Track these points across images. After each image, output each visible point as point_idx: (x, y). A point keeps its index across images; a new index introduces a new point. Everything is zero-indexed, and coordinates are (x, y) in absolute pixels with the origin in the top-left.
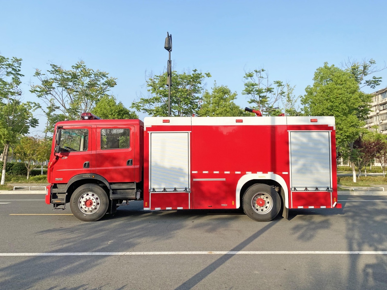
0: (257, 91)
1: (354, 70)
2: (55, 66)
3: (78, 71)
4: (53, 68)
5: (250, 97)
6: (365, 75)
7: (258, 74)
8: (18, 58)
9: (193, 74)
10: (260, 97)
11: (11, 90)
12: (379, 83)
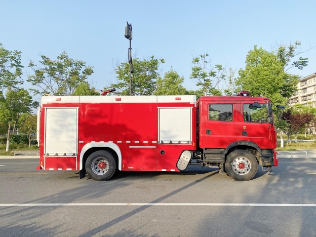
0: (202, 75)
1: (281, 51)
2: (45, 57)
3: (62, 61)
4: (43, 59)
5: (197, 80)
6: (292, 56)
7: (203, 58)
8: (18, 51)
9: (151, 61)
10: (205, 80)
11: (14, 80)
12: (307, 63)
